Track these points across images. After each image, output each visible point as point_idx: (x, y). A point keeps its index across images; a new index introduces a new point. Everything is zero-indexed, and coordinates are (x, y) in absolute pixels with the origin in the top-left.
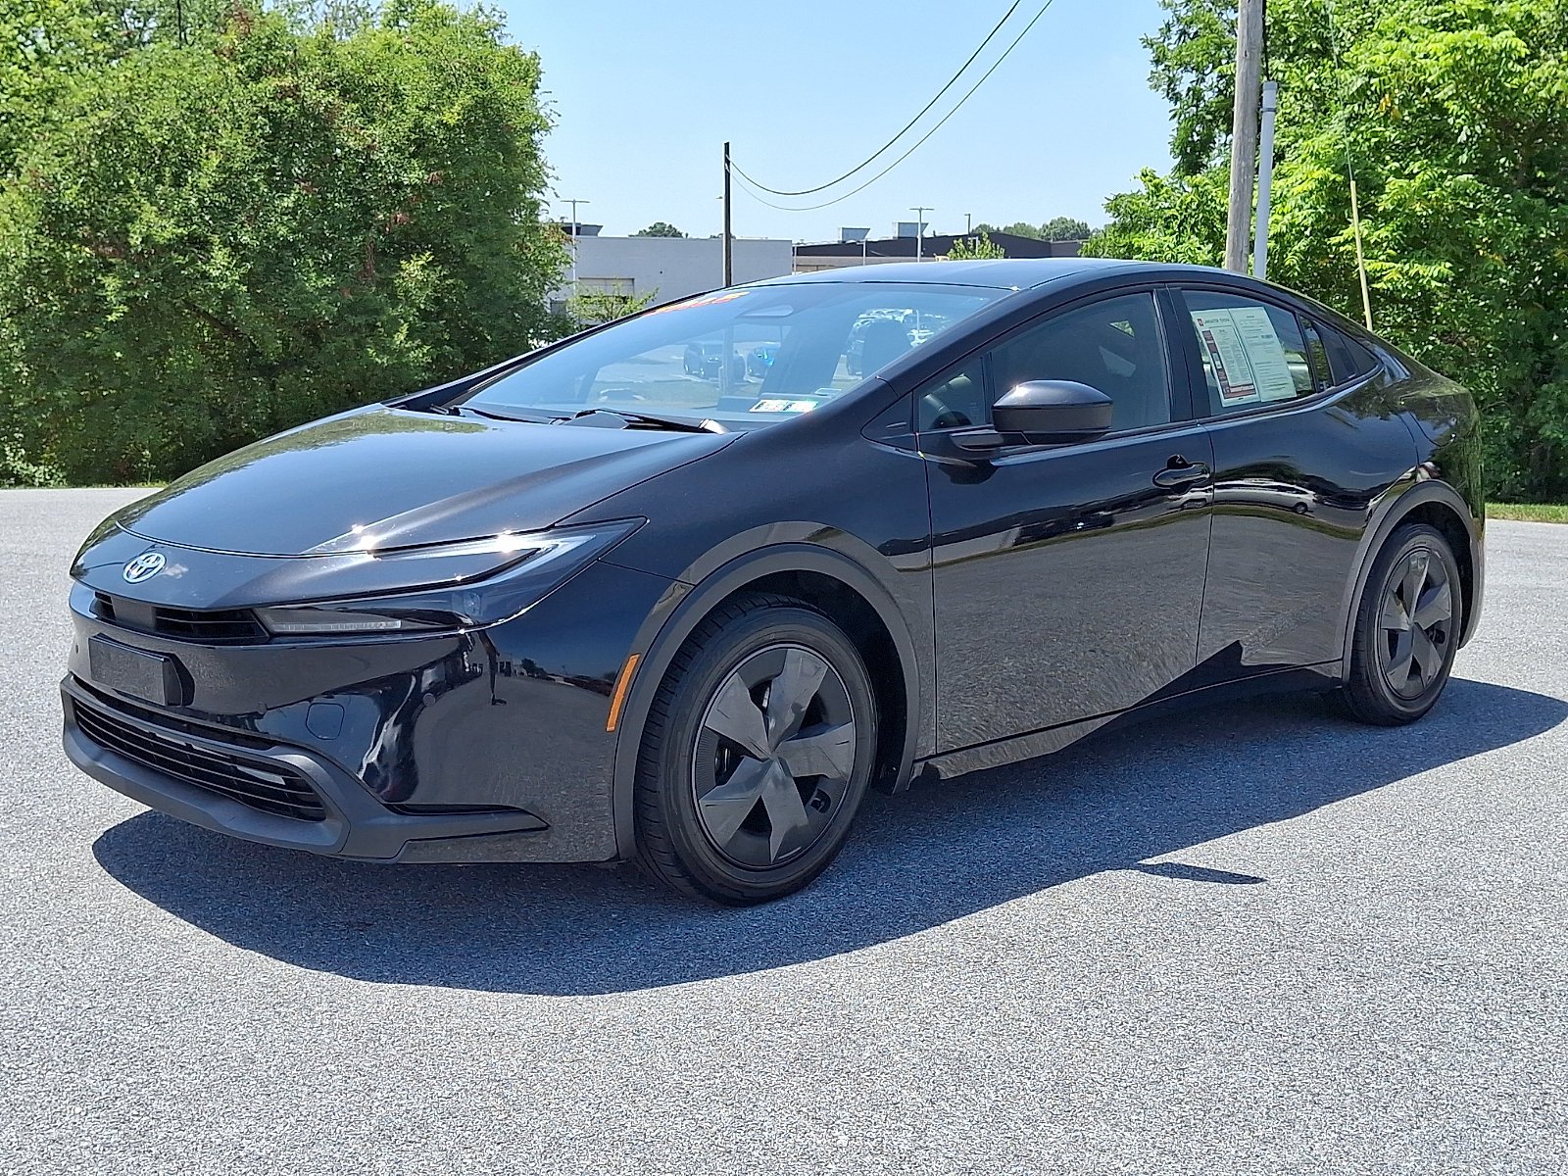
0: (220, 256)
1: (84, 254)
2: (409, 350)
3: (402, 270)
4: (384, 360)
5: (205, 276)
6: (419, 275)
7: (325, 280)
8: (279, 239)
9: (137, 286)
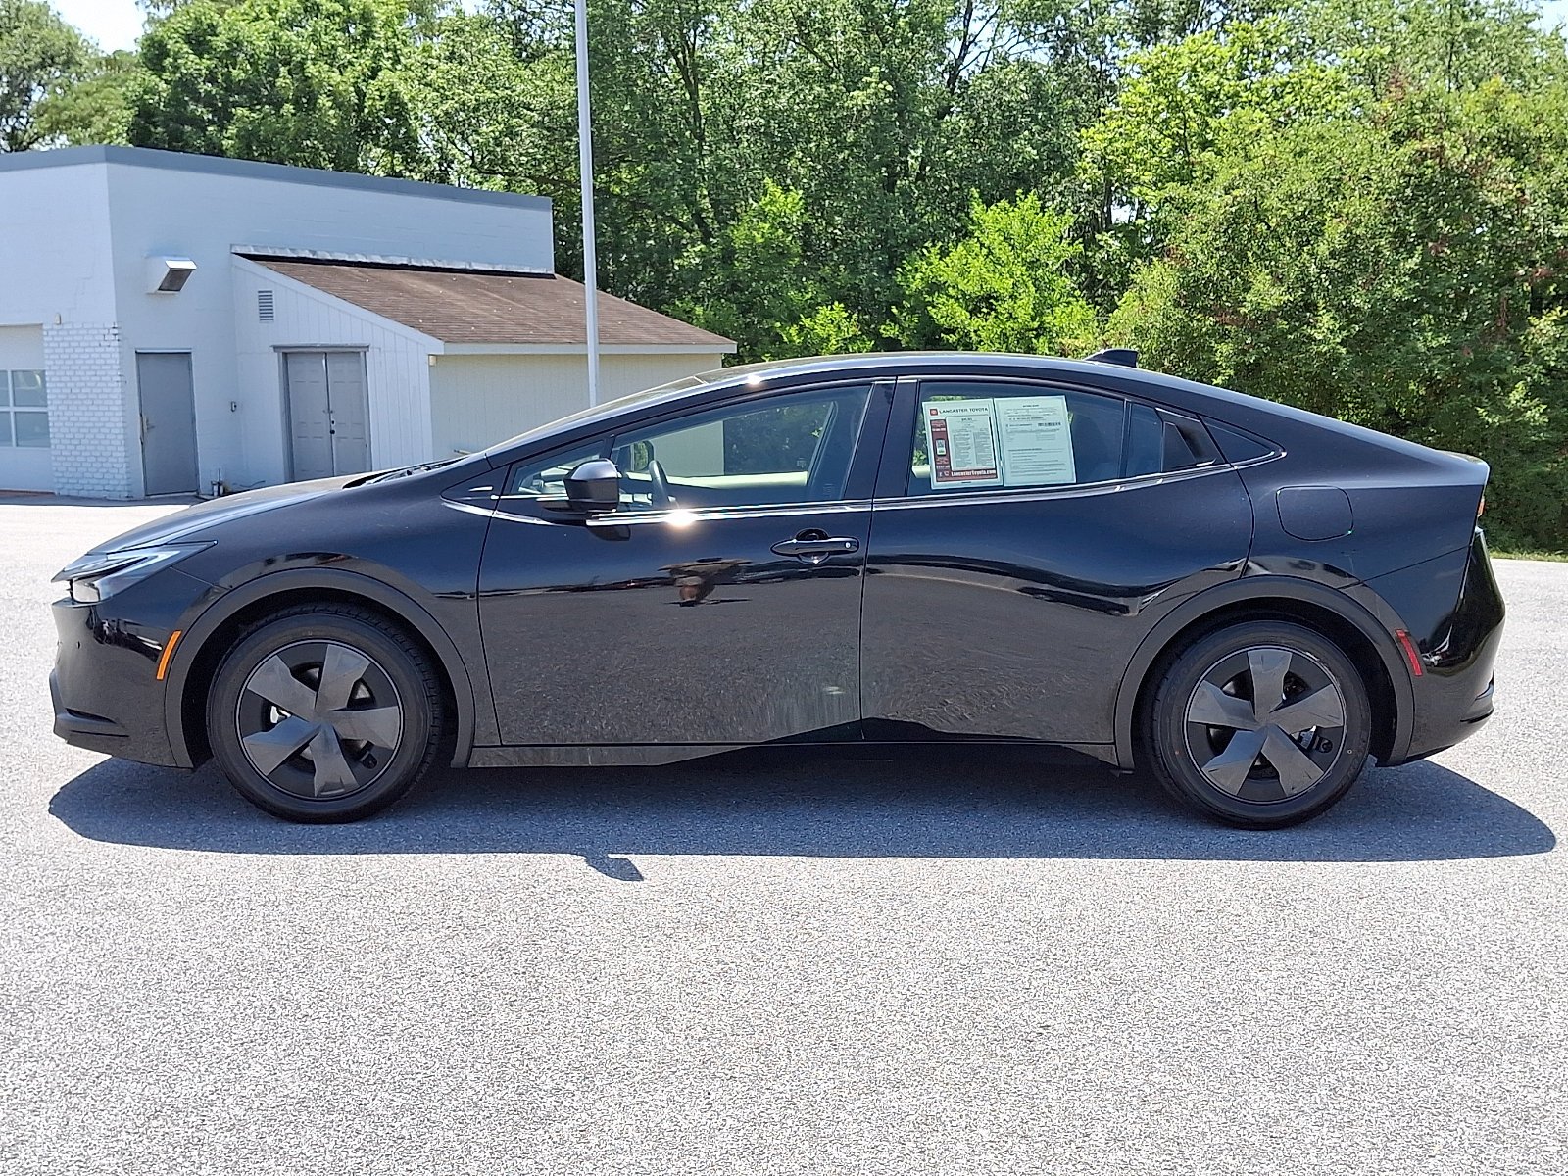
0: (1326, 320)
1: (1208, 323)
2: (1528, 408)
3: (1532, 326)
4: (1496, 420)
5: (1311, 338)
6: (1553, 331)
7: (1440, 339)
8: (1394, 300)
9: (1248, 351)
